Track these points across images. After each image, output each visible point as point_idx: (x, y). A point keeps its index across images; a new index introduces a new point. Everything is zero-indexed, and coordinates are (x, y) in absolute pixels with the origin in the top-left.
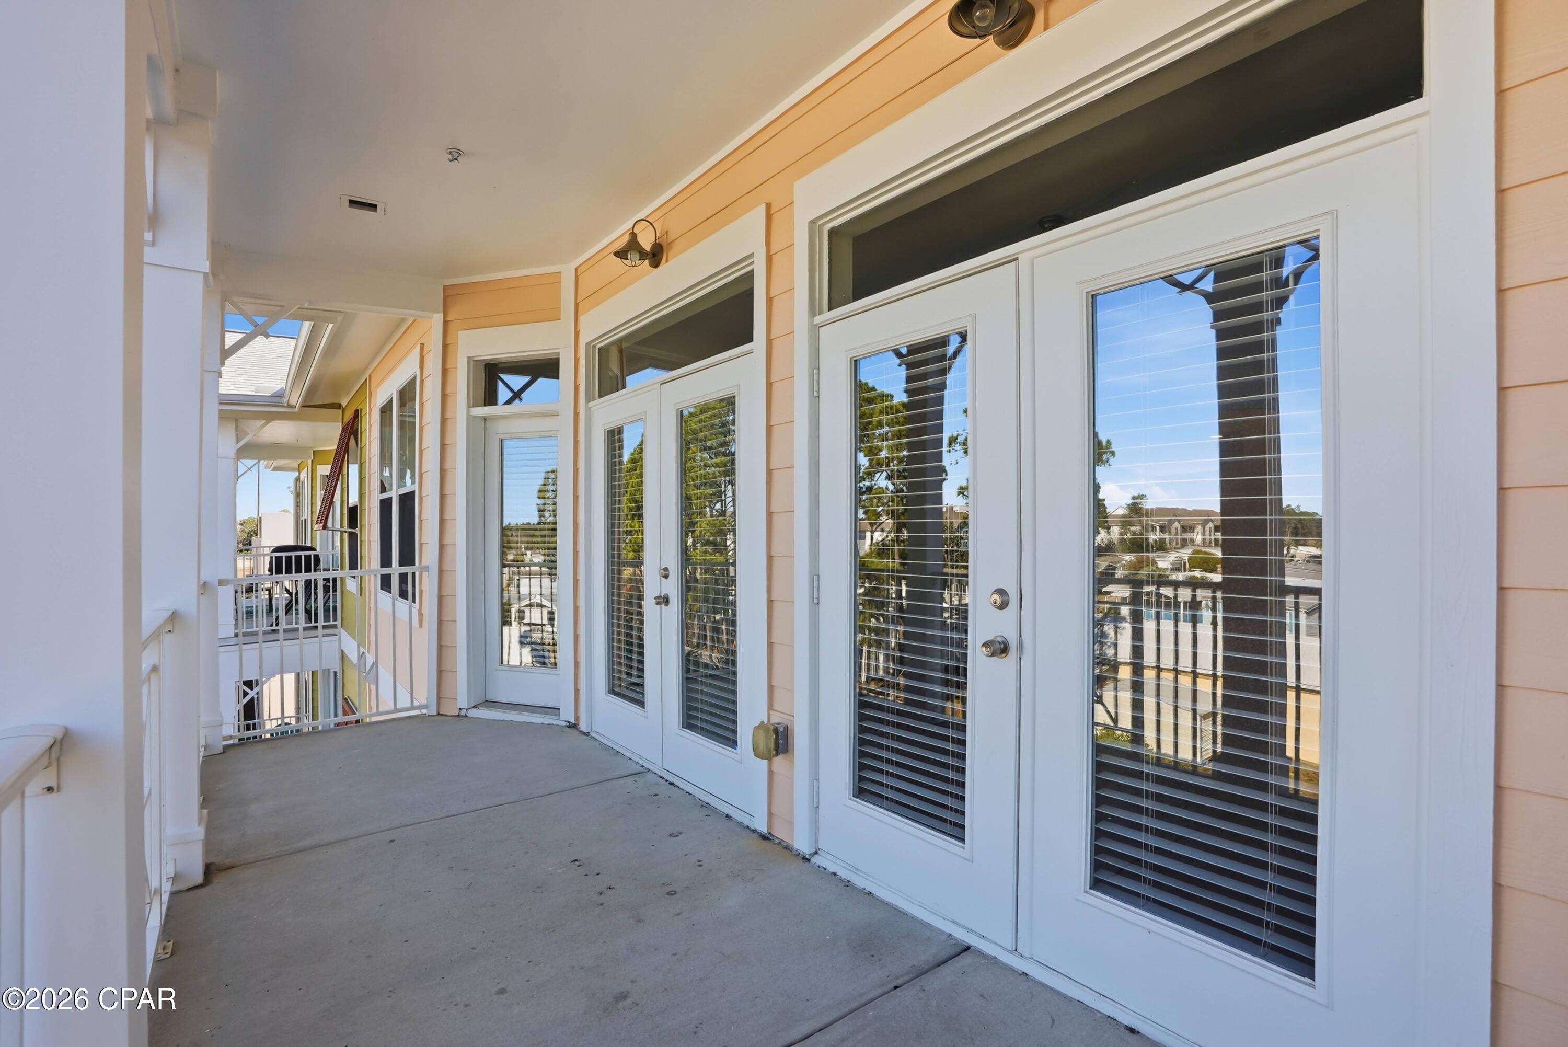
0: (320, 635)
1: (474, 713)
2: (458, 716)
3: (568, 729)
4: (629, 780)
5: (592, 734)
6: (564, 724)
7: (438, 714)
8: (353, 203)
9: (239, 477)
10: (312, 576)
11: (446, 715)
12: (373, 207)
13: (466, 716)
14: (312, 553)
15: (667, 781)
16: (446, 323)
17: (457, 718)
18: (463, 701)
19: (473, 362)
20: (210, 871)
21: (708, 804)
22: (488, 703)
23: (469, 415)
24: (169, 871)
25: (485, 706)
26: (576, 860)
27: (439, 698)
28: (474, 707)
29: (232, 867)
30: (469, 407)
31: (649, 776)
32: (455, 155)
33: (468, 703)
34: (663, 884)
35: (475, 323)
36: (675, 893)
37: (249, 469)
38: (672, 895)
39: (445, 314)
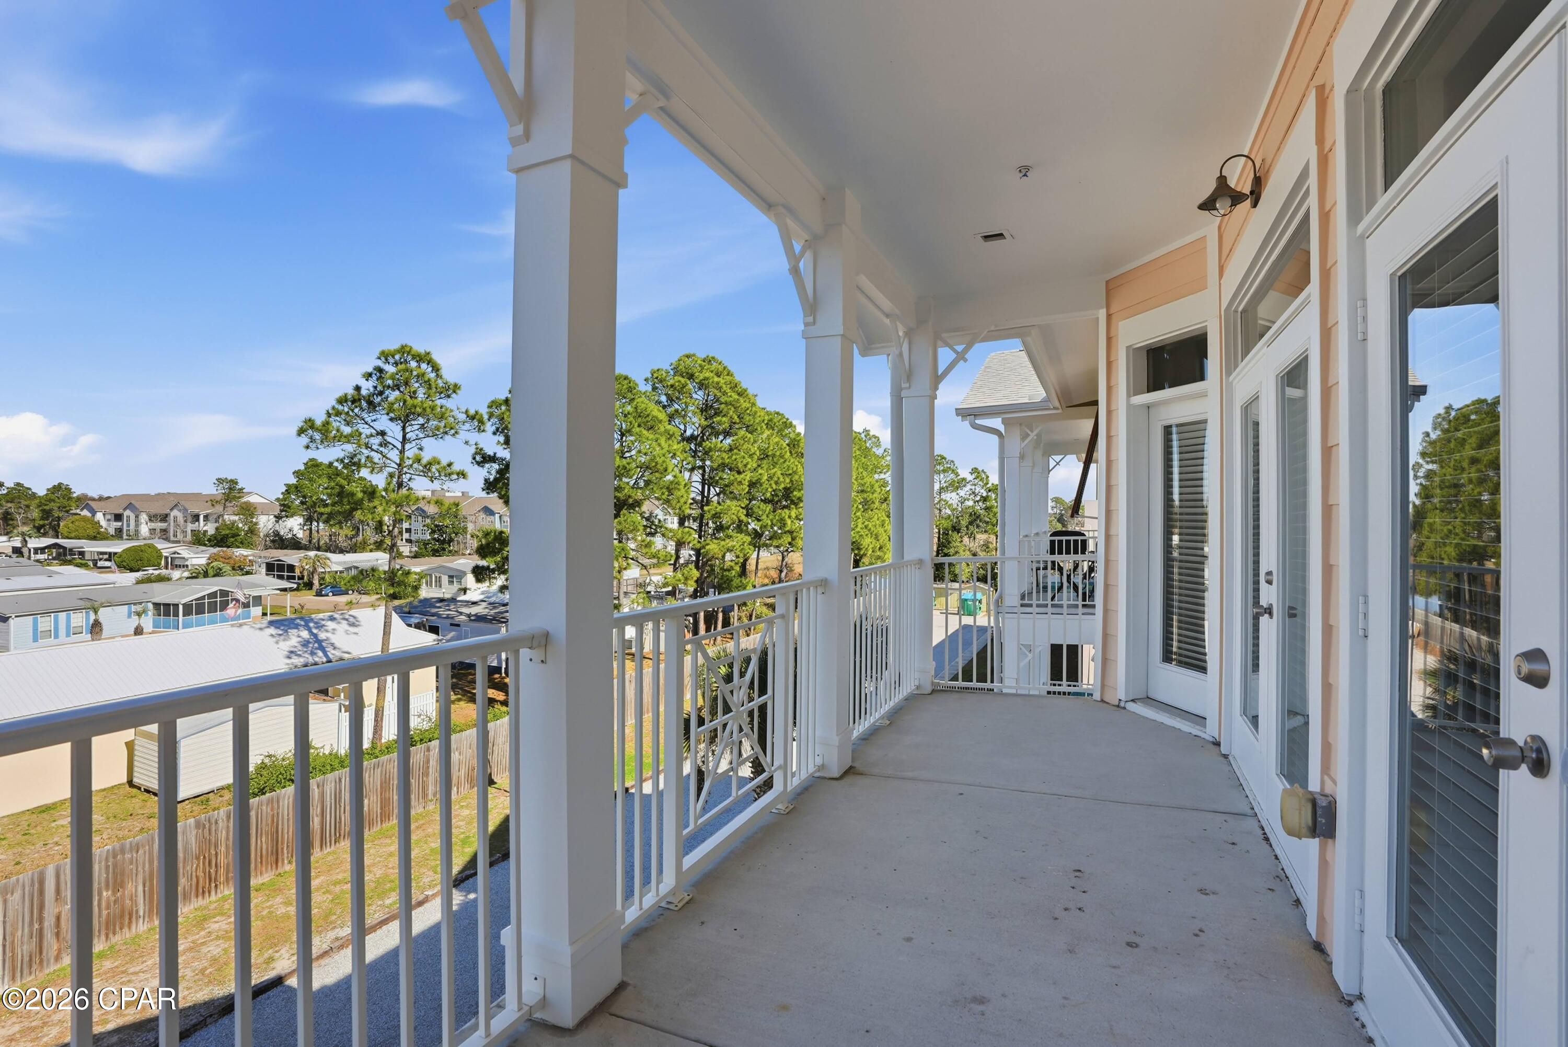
0: (1080, 613)
1: (1131, 706)
2: (1118, 706)
3: (1212, 746)
4: (1220, 818)
5: (1231, 758)
6: (1211, 739)
7: (1102, 701)
8: (987, 238)
9: (1049, 471)
10: (1079, 557)
11: (1108, 703)
12: (1000, 236)
13: (1124, 708)
14: (1080, 538)
15: (1265, 834)
16: (1109, 316)
17: (1116, 708)
18: (1120, 692)
19: (1133, 352)
20: (850, 771)
21: (1287, 877)
22: (1148, 700)
23: (1129, 406)
24: (819, 761)
25: (1143, 702)
26: (1080, 871)
27: (1103, 686)
28: (1133, 701)
29: (862, 774)
30: (1129, 396)
31: (1251, 823)
32: (1024, 171)
33: (1126, 694)
34: (1135, 932)
35: (1133, 311)
36: (1137, 946)
37: (1058, 464)
38: (1131, 946)
39: (1108, 307)
